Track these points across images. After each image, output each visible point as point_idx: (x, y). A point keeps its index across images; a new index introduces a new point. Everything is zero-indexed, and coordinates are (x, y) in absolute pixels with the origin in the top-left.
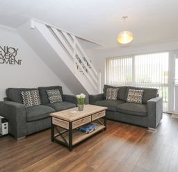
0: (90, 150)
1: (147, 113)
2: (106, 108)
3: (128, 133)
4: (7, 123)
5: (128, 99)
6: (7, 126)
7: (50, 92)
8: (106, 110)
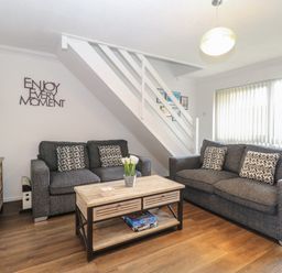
0: (123, 267)
1: (276, 207)
2: (182, 186)
3: (224, 245)
4: (30, 193)
5: (244, 172)
6: (30, 197)
7: (103, 150)
8: (181, 190)
